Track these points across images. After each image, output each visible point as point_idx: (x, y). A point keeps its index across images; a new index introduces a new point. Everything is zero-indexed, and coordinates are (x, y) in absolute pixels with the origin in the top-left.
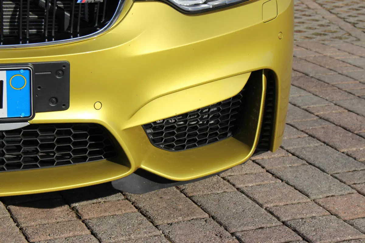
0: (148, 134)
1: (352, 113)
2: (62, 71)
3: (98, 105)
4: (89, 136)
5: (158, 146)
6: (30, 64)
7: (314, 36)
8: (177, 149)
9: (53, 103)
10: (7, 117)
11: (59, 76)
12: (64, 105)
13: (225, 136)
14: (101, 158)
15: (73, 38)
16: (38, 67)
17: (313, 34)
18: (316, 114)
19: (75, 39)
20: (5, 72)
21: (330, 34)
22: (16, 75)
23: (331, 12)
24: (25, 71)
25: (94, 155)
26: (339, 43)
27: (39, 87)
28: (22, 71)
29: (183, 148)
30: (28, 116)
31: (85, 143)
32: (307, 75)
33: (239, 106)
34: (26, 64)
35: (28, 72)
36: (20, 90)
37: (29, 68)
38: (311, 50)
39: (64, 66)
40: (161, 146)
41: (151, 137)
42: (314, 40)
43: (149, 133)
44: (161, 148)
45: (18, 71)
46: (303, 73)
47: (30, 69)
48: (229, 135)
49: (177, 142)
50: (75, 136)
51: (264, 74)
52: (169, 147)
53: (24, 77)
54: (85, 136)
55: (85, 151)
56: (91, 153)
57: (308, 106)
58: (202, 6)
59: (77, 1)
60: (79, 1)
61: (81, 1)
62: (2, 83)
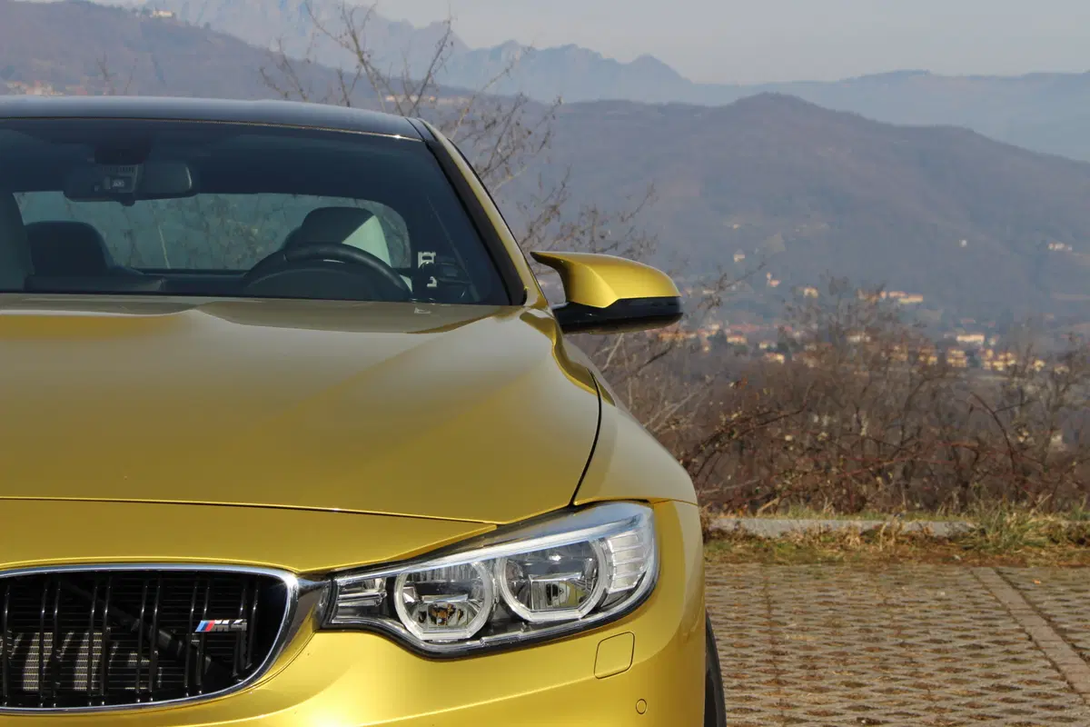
15: (190, 696)
58: (468, 643)
59: (196, 629)
60: (199, 629)
61: (204, 628)
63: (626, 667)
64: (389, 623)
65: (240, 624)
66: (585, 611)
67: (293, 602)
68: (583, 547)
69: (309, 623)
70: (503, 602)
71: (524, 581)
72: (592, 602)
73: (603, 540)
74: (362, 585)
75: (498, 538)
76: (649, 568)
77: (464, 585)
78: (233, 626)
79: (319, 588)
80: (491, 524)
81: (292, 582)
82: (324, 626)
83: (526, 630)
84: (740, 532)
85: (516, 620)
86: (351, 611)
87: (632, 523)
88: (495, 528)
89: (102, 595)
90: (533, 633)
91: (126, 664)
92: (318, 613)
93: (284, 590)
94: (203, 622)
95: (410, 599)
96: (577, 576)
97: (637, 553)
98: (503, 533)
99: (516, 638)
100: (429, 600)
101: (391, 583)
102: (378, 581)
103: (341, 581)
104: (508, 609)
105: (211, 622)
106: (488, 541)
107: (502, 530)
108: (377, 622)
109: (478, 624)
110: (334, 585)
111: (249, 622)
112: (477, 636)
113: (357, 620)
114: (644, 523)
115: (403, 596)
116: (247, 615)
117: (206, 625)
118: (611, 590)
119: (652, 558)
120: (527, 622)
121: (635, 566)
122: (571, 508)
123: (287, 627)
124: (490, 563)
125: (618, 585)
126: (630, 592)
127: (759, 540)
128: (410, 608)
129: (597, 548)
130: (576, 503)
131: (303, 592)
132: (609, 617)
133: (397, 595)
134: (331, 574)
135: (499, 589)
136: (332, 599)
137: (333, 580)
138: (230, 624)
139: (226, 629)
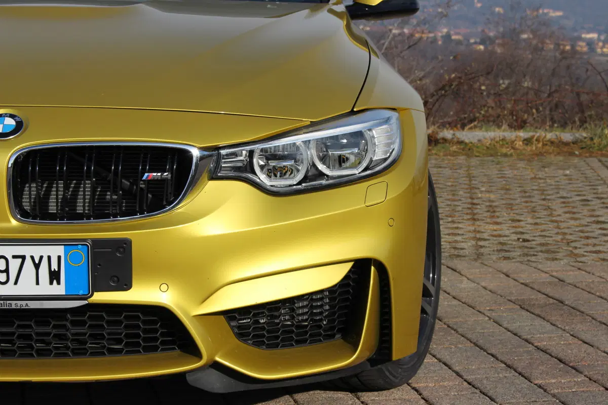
0: (232, 328)
2: (123, 247)
3: (164, 287)
4: (159, 324)
5: (245, 341)
6: (89, 240)
8: (269, 346)
9: (114, 282)
10: (64, 294)
11: (119, 254)
12: (126, 285)
13: (332, 336)
14: (174, 349)
15: (139, 215)
16: (96, 243)
18: (536, 344)
20: (63, 247)
22: (73, 250)
24: (83, 246)
25: (167, 345)
27: (100, 265)
28: (80, 247)
29: (276, 346)
30: (86, 294)
31: (156, 331)
32: (562, 302)
33: (348, 303)
34: (85, 240)
35: (85, 247)
36: (79, 266)
37: (88, 244)
38: (593, 274)
39: (125, 244)
40: (249, 342)
41: (236, 330)
43: (234, 326)
44: (249, 344)
45: (76, 247)
48: (338, 336)
49: (269, 339)
50: (144, 322)
51: (374, 266)
52: (258, 344)
53: (82, 252)
54: (155, 322)
55: (156, 339)
56: (163, 343)
58: (294, 187)
59: (142, 177)
60: (144, 178)
61: (147, 178)
62: (59, 258)
63: (383, 200)
64: (250, 176)
65: (167, 175)
66: (360, 170)
67: (196, 163)
68: (359, 135)
69: (205, 175)
70: (314, 165)
71: (325, 153)
72: (364, 164)
73: (370, 130)
74: (235, 154)
75: (311, 129)
76: (396, 146)
77: (292, 155)
78: (163, 176)
79: (211, 156)
80: (307, 121)
81: (196, 153)
83: (327, 180)
84: (455, 140)
85: (321, 175)
86: (228, 169)
87: (387, 121)
88: (309, 123)
89: (90, 160)
90: (331, 181)
91: (105, 199)
92: (211, 170)
93: (191, 157)
94: (146, 174)
95: (262, 163)
96: (356, 150)
97: (389, 137)
98: (314, 126)
99: (321, 184)
100: (273, 163)
101: (251, 153)
102: (244, 152)
103: (223, 152)
104: (317, 168)
105: (150, 174)
106: (305, 130)
107: (313, 124)
108: (244, 175)
109: (300, 176)
110: (219, 154)
111: (172, 174)
112: (299, 183)
113: (232, 174)
114: (394, 121)
115: (258, 162)
116: (171, 170)
117: (148, 176)
118: (375, 158)
119: (398, 140)
120: (327, 176)
121: (388, 145)
122: (352, 113)
123: (193, 177)
124: (307, 143)
125: (379, 156)
126: (385, 160)
127: (466, 144)
128: (262, 167)
129: (367, 134)
130: (355, 110)
131: (202, 158)
132: (373, 173)
133: (255, 160)
134: (218, 148)
135: (312, 158)
136: (218, 162)
137: (218, 151)
138: (161, 175)
139: (159, 178)
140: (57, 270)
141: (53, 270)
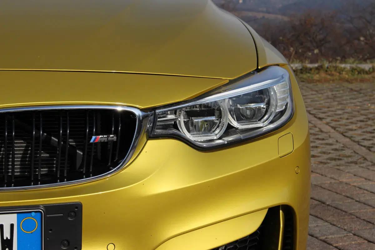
1: (372, 244)
2: (75, 212)
3: (111, 247)
6: (41, 206)
7: (329, 161)
9: (64, 246)
11: (71, 218)
12: (76, 248)
15: (86, 178)
16: (49, 209)
17: (328, 159)
18: (334, 245)
19: (88, 179)
20: (16, 215)
21: (345, 159)
22: (27, 218)
23: (345, 136)
24: (37, 213)
26: (355, 168)
27: (51, 230)
28: (33, 214)
32: (324, 203)
33: (256, 243)
34: (37, 207)
35: (39, 214)
36: (32, 233)
37: (40, 210)
38: (326, 176)
39: (77, 208)
42: (329, 165)
45: (29, 214)
46: (319, 201)
47: (41, 212)
51: (282, 210)
53: (35, 220)
57: (326, 237)
58: (217, 142)
59: (90, 140)
60: (92, 141)
61: (94, 140)
62: (12, 226)
63: (291, 151)
65: (113, 137)
66: (266, 123)
69: (145, 135)
72: (270, 118)
75: (228, 87)
78: (109, 139)
79: (149, 116)
80: (227, 79)
81: (137, 113)
82: (152, 136)
83: (240, 134)
86: (161, 127)
88: (228, 81)
92: (148, 130)
93: (135, 118)
94: (94, 137)
98: (231, 84)
103: (158, 112)
105: (98, 137)
106: (224, 88)
107: (231, 82)
109: (222, 132)
110: (156, 114)
111: (117, 137)
112: (221, 137)
116: (115, 133)
117: (95, 138)
121: (285, 99)
122: (258, 70)
129: (270, 91)
130: (259, 68)
131: (143, 118)
134: (155, 109)
136: (154, 122)
137: (155, 111)
138: (108, 137)
139: (106, 141)
140: (9, 238)
141: (5, 238)
